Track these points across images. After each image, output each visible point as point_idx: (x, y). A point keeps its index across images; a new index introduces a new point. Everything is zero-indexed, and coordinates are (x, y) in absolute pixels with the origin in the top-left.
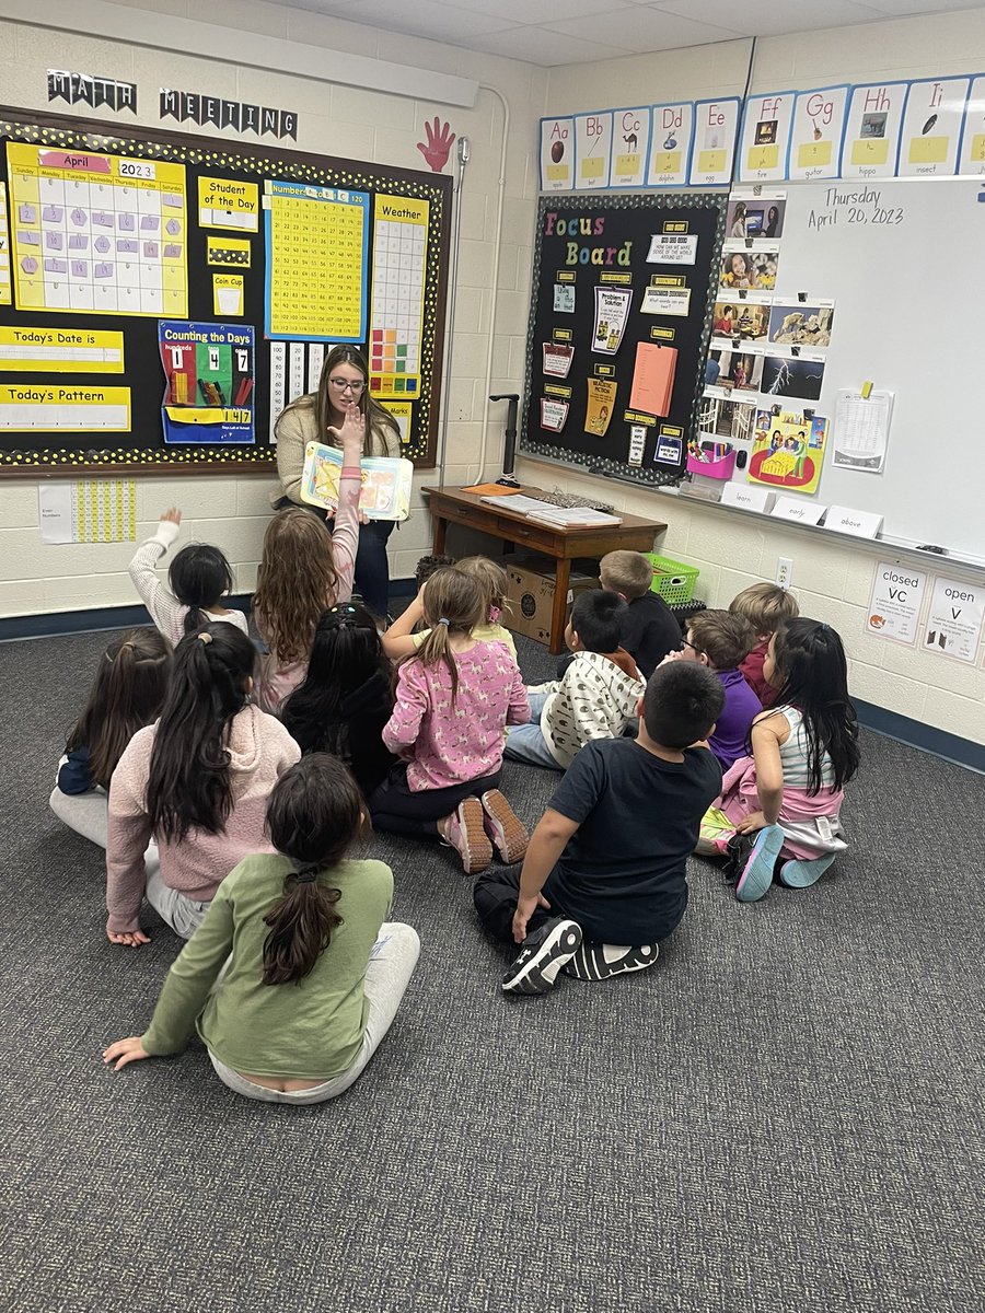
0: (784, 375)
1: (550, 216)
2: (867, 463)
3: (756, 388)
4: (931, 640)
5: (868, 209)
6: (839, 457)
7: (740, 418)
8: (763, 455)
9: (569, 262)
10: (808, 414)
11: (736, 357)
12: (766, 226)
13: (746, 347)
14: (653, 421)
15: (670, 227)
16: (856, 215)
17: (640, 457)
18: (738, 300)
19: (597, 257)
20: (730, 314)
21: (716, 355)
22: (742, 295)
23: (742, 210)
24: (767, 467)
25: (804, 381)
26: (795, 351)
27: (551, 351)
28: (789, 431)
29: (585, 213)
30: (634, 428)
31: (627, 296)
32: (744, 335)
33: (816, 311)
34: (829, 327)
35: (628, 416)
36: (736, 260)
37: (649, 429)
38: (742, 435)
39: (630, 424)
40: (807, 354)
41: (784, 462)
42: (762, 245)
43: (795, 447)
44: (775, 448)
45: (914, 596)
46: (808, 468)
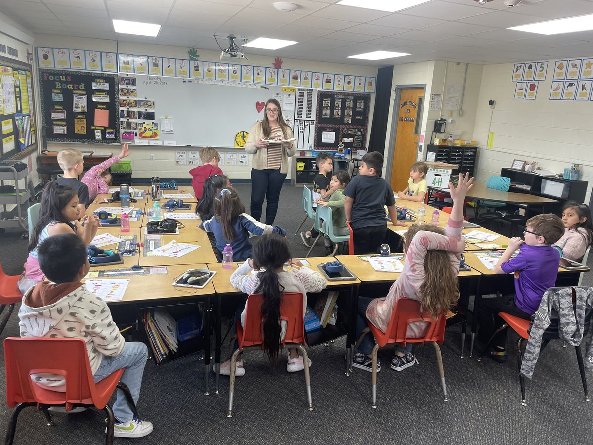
0: (144, 115)
1: (45, 74)
2: (170, 131)
3: (136, 118)
4: (190, 163)
5: (159, 81)
6: (163, 131)
7: (133, 125)
8: (143, 132)
9: (57, 87)
10: (153, 123)
11: (129, 112)
12: (131, 82)
13: (131, 109)
14: (103, 128)
15: (98, 81)
16: (156, 83)
17: (100, 137)
18: (127, 99)
19: (70, 86)
20: (125, 102)
21: (123, 111)
22: (128, 98)
23: (122, 78)
24: (144, 135)
25: (150, 116)
26: (146, 110)
27: (53, 112)
28: (148, 127)
29: (62, 75)
30: (96, 131)
31: (85, 97)
32: (130, 107)
33: (150, 101)
34: (154, 105)
35: (93, 127)
36: (124, 90)
37: (102, 130)
38: (135, 129)
39: (94, 130)
40: (149, 110)
41: (148, 133)
42: (130, 87)
43: (151, 130)
44: (146, 131)
45: (185, 155)
46: (156, 135)
